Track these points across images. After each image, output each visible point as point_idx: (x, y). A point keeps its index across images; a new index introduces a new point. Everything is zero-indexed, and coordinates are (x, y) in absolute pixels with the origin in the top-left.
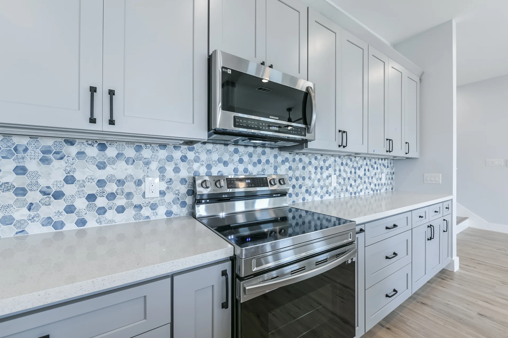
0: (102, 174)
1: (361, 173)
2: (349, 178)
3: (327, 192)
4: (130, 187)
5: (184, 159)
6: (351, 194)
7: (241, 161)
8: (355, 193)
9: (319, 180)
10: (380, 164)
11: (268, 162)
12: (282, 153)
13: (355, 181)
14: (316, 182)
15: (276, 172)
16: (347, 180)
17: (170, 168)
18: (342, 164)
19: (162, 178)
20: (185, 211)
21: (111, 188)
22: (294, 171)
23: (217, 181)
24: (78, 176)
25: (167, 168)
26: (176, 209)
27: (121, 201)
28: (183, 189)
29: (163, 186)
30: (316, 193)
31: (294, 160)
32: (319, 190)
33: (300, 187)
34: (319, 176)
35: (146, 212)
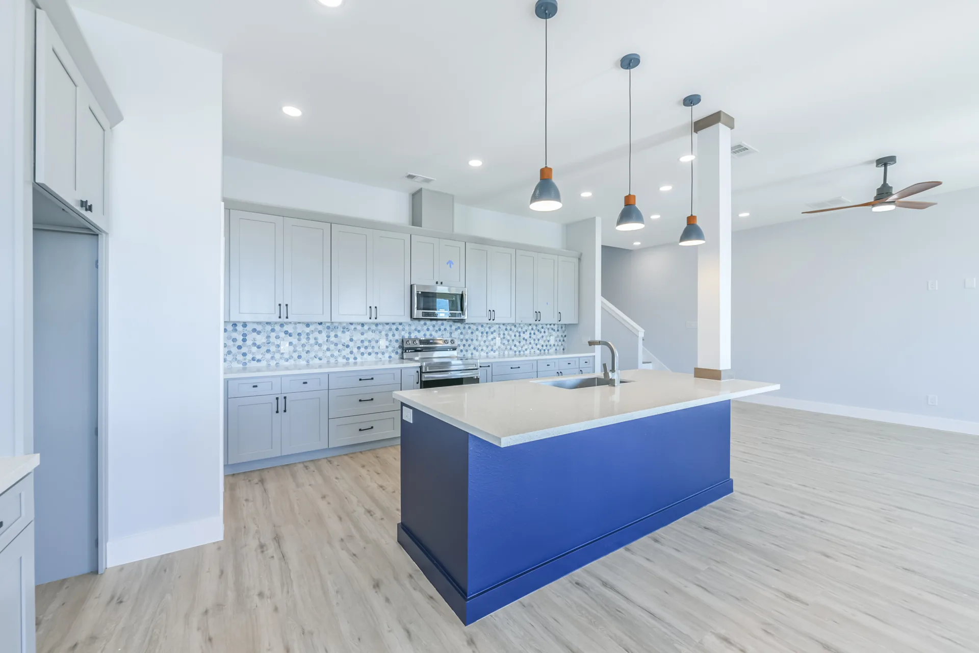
0: (363, 338)
1: (527, 336)
2: (513, 340)
3: (492, 350)
4: (373, 343)
5: (397, 329)
6: (515, 352)
7: (428, 329)
8: (520, 352)
9: (485, 342)
10: (548, 329)
11: (445, 329)
12: (456, 324)
13: (520, 342)
14: (482, 343)
15: (451, 336)
16: (511, 341)
17: (390, 334)
18: (506, 329)
19: (387, 339)
20: (397, 357)
21: (366, 344)
22: (464, 335)
23: (414, 341)
24: (354, 338)
25: (389, 334)
26: (393, 355)
27: (370, 350)
28: (397, 345)
29: (387, 343)
30: (482, 350)
31: (464, 328)
32: (485, 348)
33: (469, 346)
34: (485, 338)
35: (380, 355)
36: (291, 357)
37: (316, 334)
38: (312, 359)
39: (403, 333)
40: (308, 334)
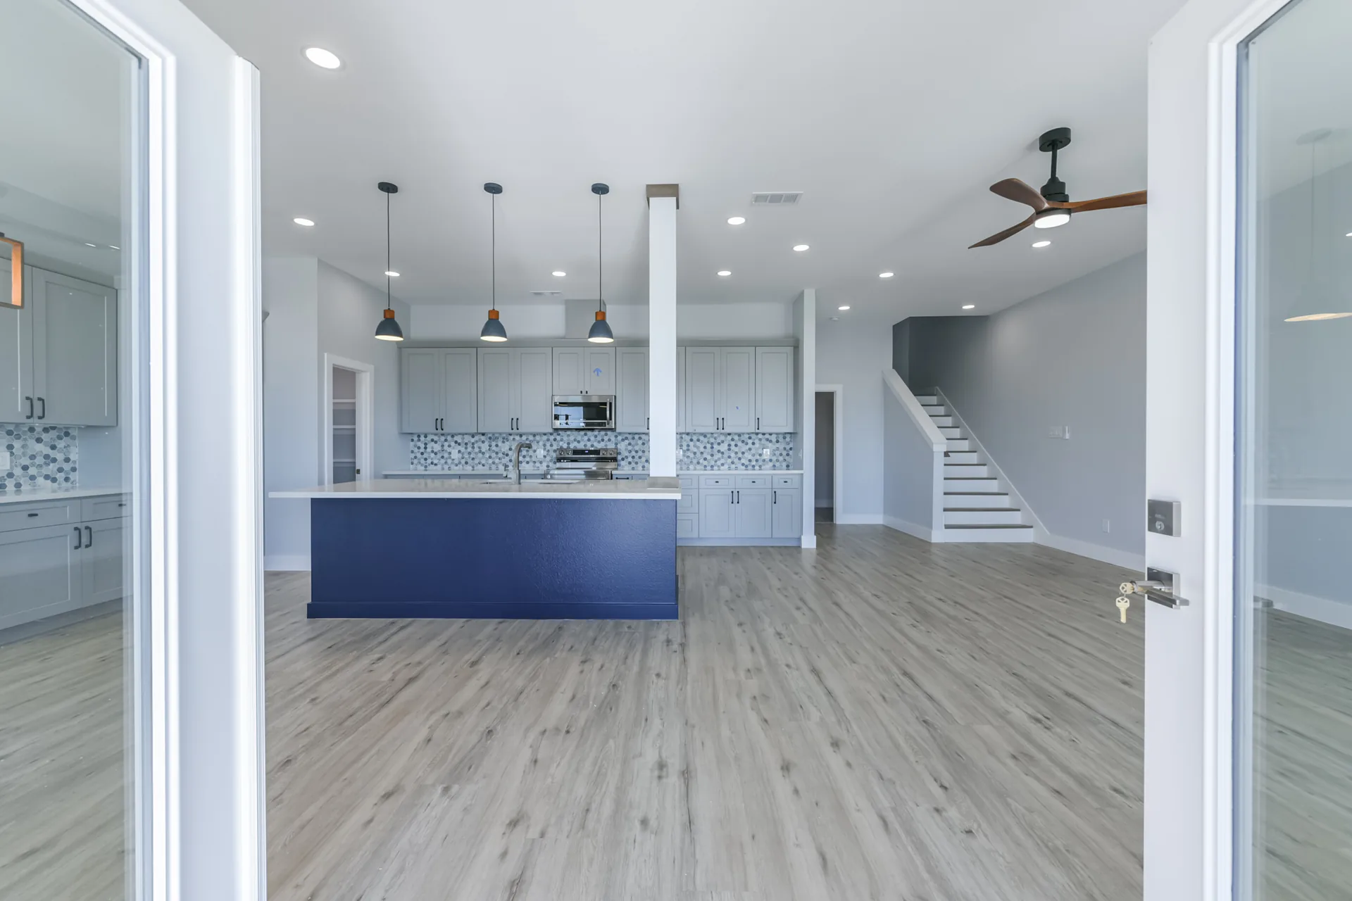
5: (555, 440)
7: (589, 440)
10: (760, 440)
11: (609, 440)
13: (712, 455)
17: (548, 444)
19: (545, 449)
22: (633, 446)
29: (545, 453)
33: (640, 457)
35: (538, 464)
36: (460, 463)
37: (480, 444)
38: (477, 465)
39: (561, 443)
40: (473, 444)
